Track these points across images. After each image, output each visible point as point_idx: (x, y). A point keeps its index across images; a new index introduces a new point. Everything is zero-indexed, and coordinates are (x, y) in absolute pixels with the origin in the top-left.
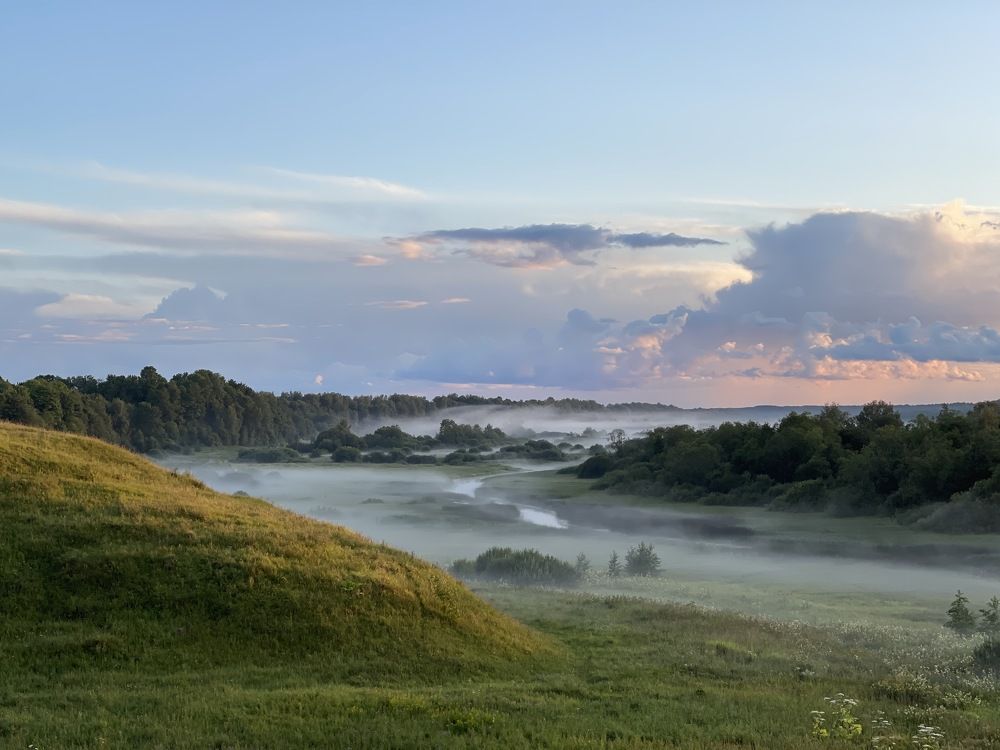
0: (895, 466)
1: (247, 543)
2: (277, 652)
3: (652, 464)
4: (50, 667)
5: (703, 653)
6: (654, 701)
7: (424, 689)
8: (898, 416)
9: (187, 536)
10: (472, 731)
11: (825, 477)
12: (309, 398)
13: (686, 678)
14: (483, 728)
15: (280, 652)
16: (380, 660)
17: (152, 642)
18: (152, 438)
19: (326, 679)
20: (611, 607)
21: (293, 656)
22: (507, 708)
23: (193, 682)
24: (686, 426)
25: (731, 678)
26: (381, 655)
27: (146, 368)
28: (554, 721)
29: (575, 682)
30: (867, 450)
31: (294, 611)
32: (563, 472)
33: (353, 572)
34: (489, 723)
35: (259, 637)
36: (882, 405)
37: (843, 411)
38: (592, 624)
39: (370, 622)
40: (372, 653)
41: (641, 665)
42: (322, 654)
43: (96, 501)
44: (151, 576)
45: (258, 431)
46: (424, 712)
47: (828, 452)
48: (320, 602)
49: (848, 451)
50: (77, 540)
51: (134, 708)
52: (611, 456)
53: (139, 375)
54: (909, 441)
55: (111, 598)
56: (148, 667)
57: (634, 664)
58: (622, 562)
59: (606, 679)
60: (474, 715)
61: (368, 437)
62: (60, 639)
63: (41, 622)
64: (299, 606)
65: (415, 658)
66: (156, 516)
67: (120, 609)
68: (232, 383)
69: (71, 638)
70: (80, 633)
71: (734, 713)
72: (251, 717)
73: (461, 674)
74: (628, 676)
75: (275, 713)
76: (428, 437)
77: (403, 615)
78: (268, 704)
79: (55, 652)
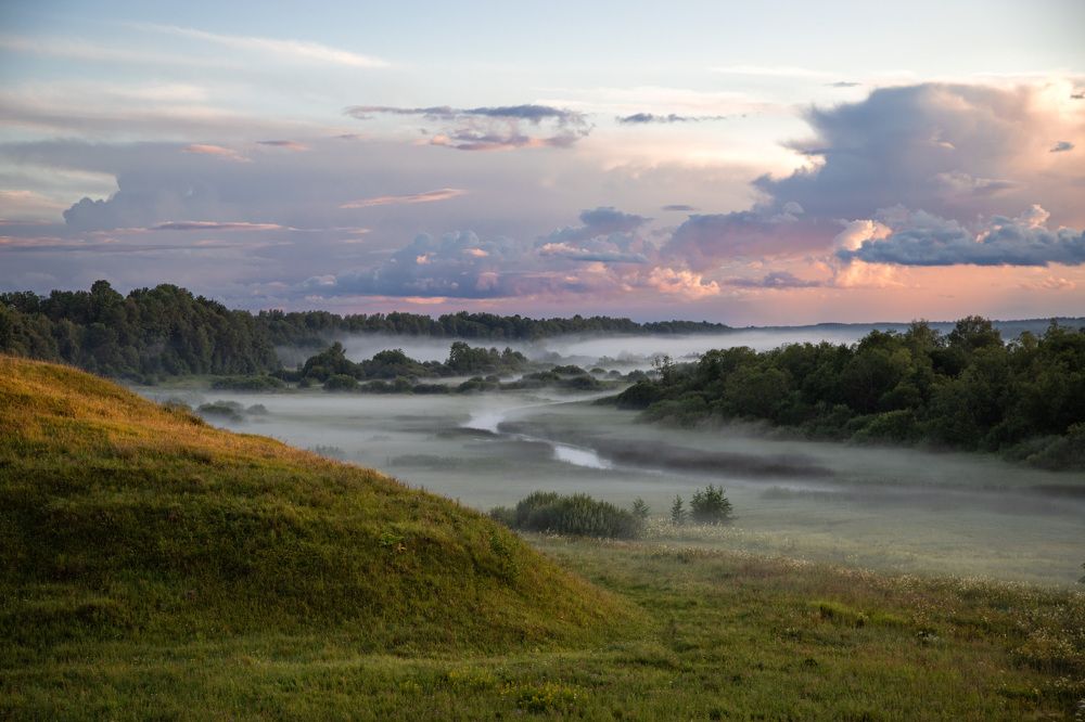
0: (998, 392)
1: (266, 489)
2: (307, 618)
3: (706, 393)
4: (38, 638)
5: (804, 614)
6: (758, 672)
7: (485, 660)
8: (997, 334)
9: (194, 482)
10: (551, 710)
11: (915, 407)
12: (293, 317)
13: (789, 645)
14: (564, 705)
15: (310, 617)
16: (427, 627)
17: (158, 607)
18: (107, 365)
19: (368, 649)
20: (686, 562)
21: (326, 624)
22: (588, 683)
23: (213, 654)
24: (745, 348)
25: (842, 645)
26: (429, 620)
27: (98, 283)
28: (645, 697)
29: (662, 651)
30: (965, 375)
31: (325, 569)
32: (600, 403)
33: (393, 524)
34: (569, 700)
35: (285, 601)
36: (978, 321)
37: (932, 328)
38: (668, 581)
39: (415, 581)
40: (419, 618)
41: (735, 630)
42: (361, 618)
43: (82, 441)
44: (153, 529)
45: (234, 356)
46: (490, 688)
47: (916, 378)
48: (355, 559)
49: (940, 375)
50: (63, 487)
51: (145, 686)
52: (655, 383)
53: (89, 290)
54: (1013, 363)
55: (106, 555)
56: (155, 637)
57: (726, 628)
58: (687, 507)
59: (697, 647)
60: (551, 690)
61: (365, 363)
62: (49, 604)
63: (24, 584)
64: (330, 564)
65: (470, 624)
66: (154, 458)
67: (119, 568)
68: (201, 299)
69: (62, 604)
70: (72, 598)
71: (854, 686)
72: (287, 695)
73: (526, 642)
74: (720, 643)
75: (316, 690)
76: (436, 363)
77: (453, 573)
78: (305, 679)
79: (43, 619)
